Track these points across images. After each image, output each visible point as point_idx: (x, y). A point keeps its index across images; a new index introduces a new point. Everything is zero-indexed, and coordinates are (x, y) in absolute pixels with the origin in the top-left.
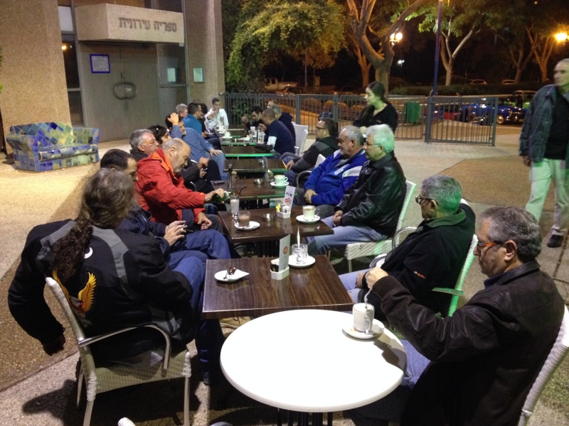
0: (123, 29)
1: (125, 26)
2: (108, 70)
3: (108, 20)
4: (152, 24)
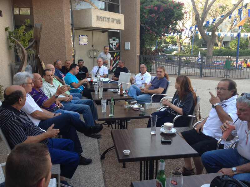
1: (99, 21)
3: (92, 16)
4: (111, 19)
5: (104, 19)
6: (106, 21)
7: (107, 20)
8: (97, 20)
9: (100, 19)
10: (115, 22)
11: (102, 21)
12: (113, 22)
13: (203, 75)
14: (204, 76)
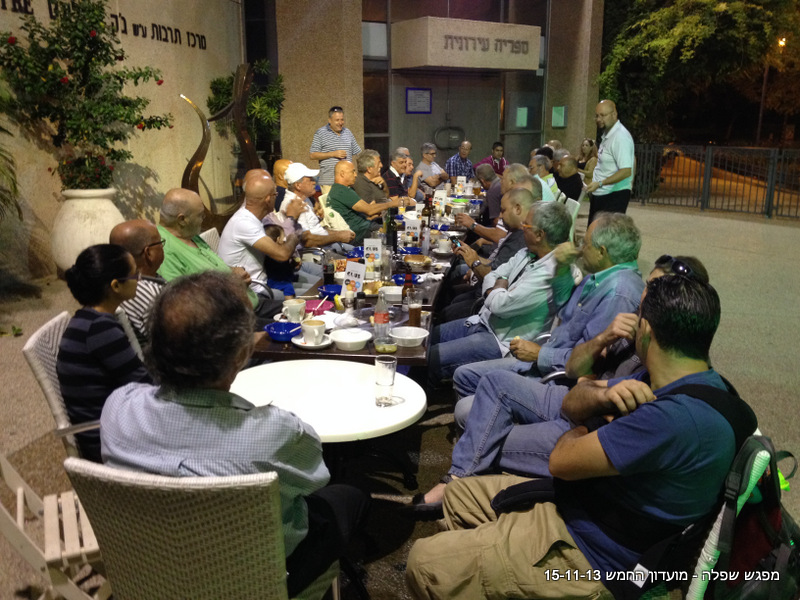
0: (448, 51)
1: (452, 48)
2: (428, 110)
3: (429, 39)
4: (492, 43)
5: (470, 42)
6: (475, 48)
7: (479, 46)
8: (446, 47)
9: (456, 45)
10: (507, 48)
11: (461, 48)
12: (501, 50)
13: (774, 212)
14: (779, 212)
